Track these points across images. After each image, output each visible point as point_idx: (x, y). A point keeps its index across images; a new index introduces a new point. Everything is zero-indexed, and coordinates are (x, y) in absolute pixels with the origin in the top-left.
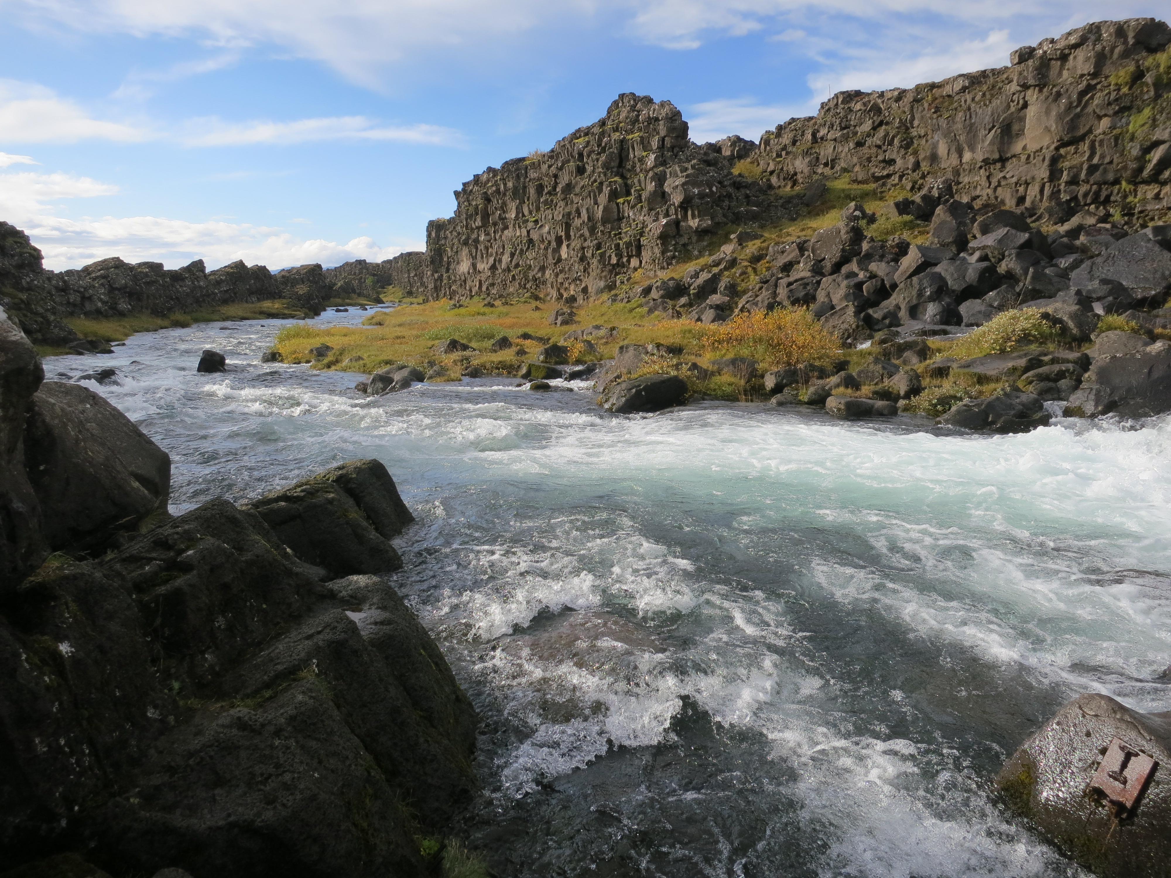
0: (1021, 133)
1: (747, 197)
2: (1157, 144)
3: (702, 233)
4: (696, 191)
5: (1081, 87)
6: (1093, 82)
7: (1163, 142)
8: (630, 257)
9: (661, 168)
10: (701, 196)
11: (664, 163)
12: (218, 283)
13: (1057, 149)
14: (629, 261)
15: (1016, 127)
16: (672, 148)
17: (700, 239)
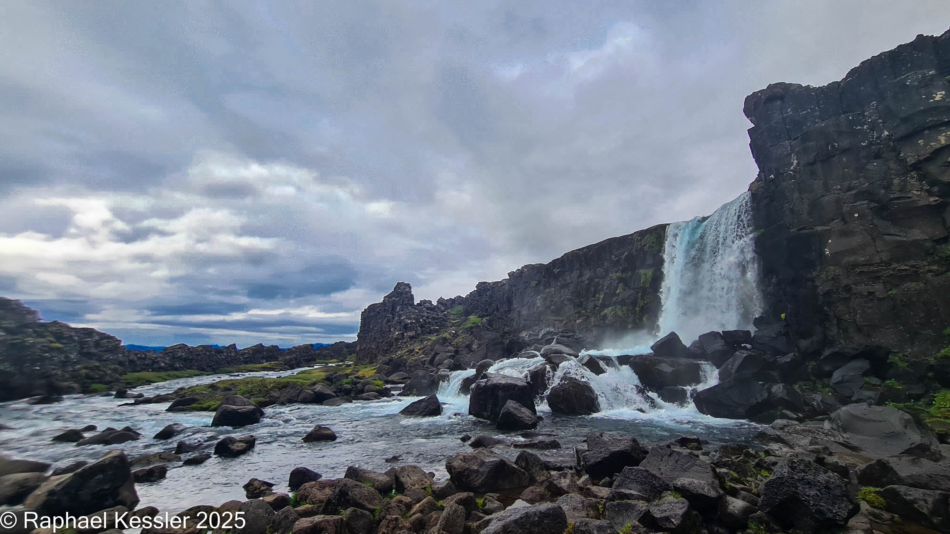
1: (436, 323)
3: (411, 338)
4: (409, 321)
5: (524, 286)
8: (390, 347)
9: (401, 312)
10: (411, 323)
11: (402, 310)
12: (244, 354)
14: (390, 348)
16: (406, 304)
17: (410, 341)
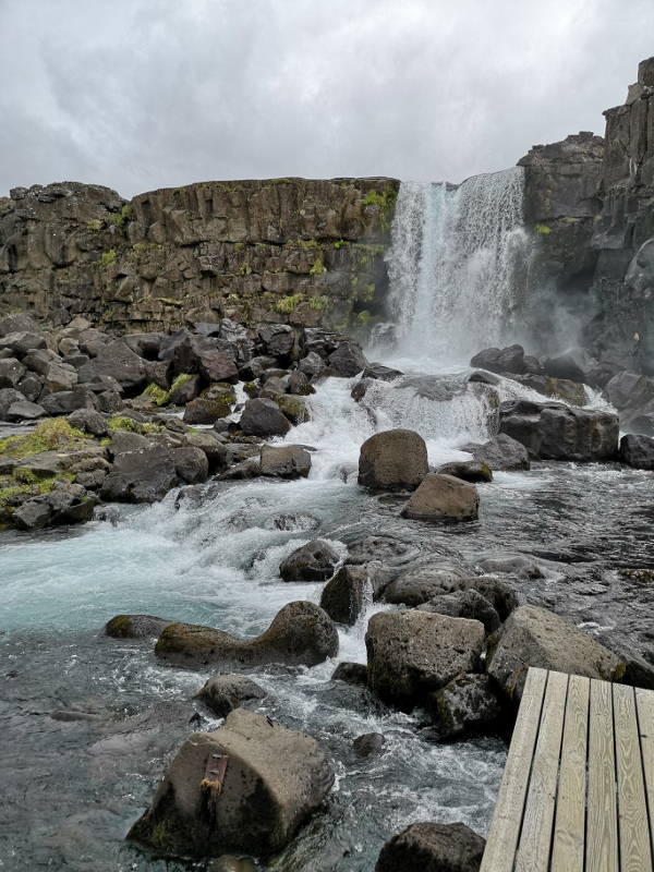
0: (25, 254)
2: (122, 276)
5: (66, 227)
6: (74, 225)
7: (125, 276)
13: (53, 269)
15: (20, 248)
